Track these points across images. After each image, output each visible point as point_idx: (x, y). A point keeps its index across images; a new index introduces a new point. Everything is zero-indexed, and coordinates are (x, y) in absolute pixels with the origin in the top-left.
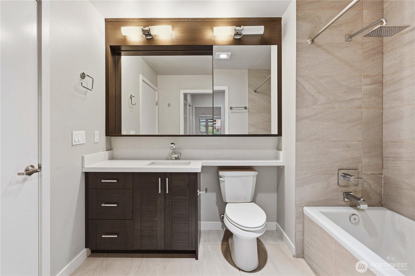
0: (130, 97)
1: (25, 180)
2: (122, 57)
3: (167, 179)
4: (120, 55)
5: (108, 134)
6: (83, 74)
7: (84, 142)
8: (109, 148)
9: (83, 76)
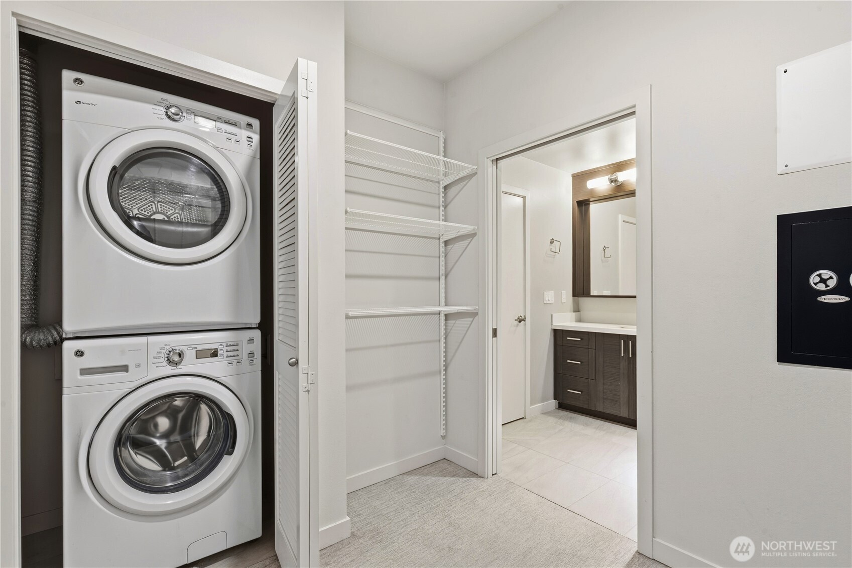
0: (602, 249)
1: (518, 325)
2: (591, 205)
3: (630, 342)
4: (589, 204)
5: (575, 294)
6: (553, 239)
7: (553, 302)
8: (577, 310)
9: (552, 242)
